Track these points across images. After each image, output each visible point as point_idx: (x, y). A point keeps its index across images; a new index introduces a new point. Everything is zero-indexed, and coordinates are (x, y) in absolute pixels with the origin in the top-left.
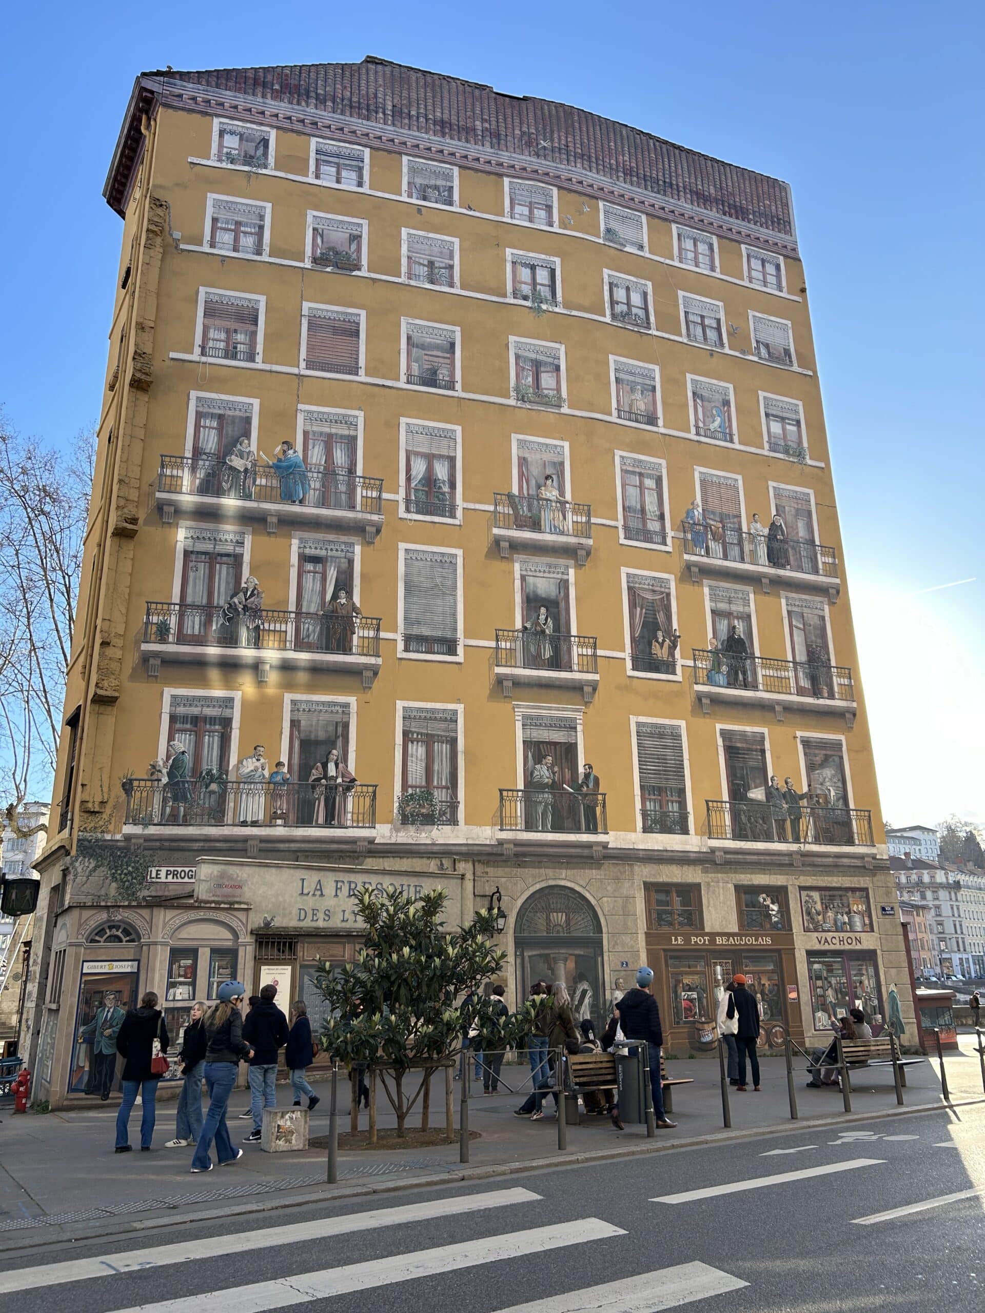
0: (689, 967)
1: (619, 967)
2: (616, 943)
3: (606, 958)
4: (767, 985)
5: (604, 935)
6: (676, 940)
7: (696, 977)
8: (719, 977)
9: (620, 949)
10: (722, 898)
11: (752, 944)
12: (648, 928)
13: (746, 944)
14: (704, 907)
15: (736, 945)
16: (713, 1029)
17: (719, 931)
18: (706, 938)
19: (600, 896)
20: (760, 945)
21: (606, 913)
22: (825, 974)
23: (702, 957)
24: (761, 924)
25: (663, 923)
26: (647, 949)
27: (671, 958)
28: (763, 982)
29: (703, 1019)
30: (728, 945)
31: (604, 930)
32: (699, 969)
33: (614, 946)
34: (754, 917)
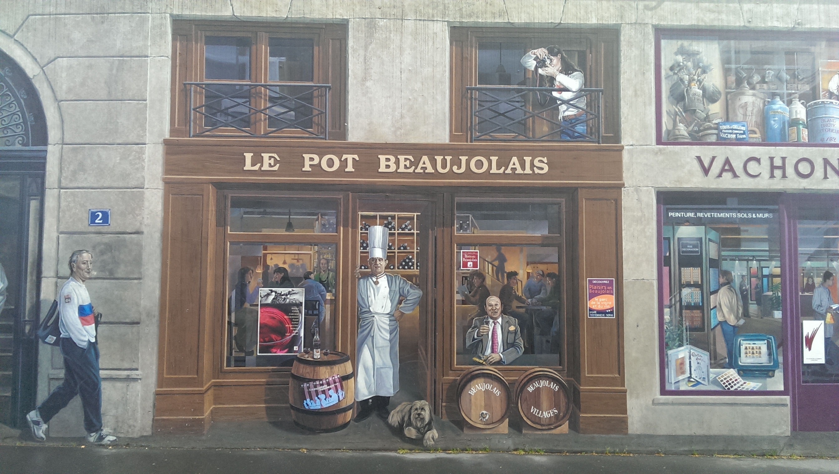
0: (290, 226)
1: (83, 224)
2: (82, 168)
3: (50, 202)
4: (522, 275)
5: (50, 148)
6: (257, 159)
7: (307, 251)
8: (378, 253)
9: (91, 181)
10: (407, 58)
11: (487, 174)
12: (173, 131)
13: (469, 173)
14: (351, 81)
15: (436, 175)
16: (345, 378)
17: (391, 139)
18: (350, 158)
19: (51, 54)
20: (514, 175)
21: (62, 95)
22: (712, 251)
23: (333, 204)
24: (523, 124)
25: (220, 118)
26: (167, 183)
27: (237, 203)
28: (509, 267)
29: (317, 354)
30: (415, 175)
31: (53, 134)
32: (317, 232)
33: (74, 173)
34: (503, 107)
